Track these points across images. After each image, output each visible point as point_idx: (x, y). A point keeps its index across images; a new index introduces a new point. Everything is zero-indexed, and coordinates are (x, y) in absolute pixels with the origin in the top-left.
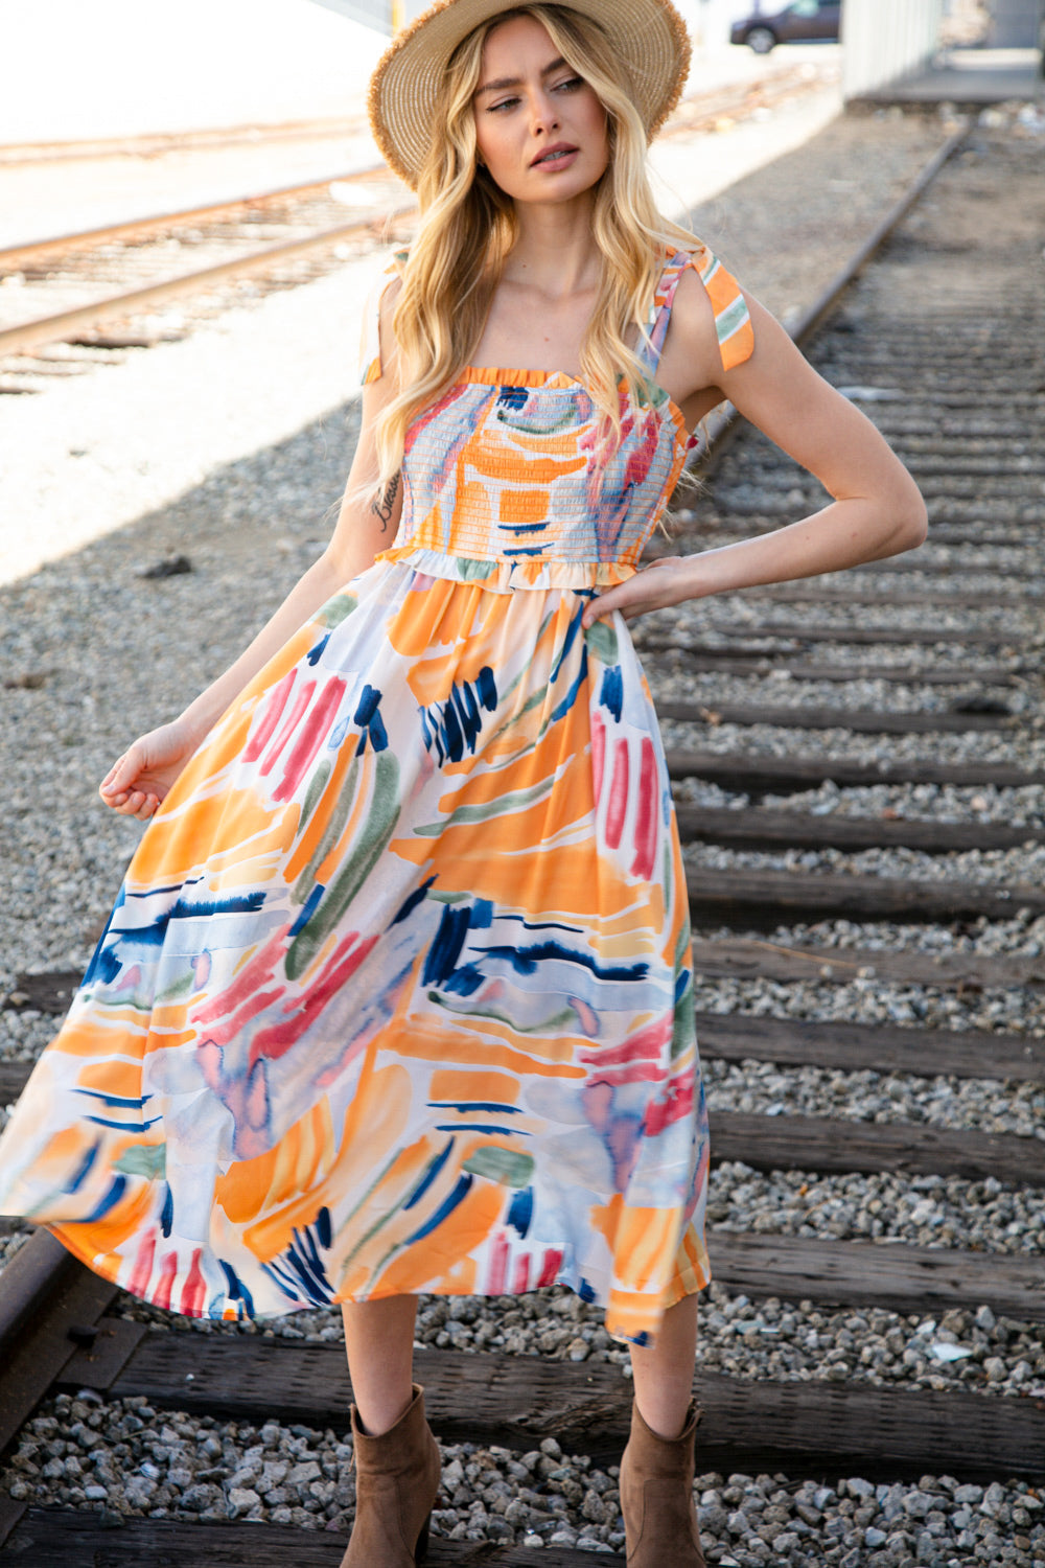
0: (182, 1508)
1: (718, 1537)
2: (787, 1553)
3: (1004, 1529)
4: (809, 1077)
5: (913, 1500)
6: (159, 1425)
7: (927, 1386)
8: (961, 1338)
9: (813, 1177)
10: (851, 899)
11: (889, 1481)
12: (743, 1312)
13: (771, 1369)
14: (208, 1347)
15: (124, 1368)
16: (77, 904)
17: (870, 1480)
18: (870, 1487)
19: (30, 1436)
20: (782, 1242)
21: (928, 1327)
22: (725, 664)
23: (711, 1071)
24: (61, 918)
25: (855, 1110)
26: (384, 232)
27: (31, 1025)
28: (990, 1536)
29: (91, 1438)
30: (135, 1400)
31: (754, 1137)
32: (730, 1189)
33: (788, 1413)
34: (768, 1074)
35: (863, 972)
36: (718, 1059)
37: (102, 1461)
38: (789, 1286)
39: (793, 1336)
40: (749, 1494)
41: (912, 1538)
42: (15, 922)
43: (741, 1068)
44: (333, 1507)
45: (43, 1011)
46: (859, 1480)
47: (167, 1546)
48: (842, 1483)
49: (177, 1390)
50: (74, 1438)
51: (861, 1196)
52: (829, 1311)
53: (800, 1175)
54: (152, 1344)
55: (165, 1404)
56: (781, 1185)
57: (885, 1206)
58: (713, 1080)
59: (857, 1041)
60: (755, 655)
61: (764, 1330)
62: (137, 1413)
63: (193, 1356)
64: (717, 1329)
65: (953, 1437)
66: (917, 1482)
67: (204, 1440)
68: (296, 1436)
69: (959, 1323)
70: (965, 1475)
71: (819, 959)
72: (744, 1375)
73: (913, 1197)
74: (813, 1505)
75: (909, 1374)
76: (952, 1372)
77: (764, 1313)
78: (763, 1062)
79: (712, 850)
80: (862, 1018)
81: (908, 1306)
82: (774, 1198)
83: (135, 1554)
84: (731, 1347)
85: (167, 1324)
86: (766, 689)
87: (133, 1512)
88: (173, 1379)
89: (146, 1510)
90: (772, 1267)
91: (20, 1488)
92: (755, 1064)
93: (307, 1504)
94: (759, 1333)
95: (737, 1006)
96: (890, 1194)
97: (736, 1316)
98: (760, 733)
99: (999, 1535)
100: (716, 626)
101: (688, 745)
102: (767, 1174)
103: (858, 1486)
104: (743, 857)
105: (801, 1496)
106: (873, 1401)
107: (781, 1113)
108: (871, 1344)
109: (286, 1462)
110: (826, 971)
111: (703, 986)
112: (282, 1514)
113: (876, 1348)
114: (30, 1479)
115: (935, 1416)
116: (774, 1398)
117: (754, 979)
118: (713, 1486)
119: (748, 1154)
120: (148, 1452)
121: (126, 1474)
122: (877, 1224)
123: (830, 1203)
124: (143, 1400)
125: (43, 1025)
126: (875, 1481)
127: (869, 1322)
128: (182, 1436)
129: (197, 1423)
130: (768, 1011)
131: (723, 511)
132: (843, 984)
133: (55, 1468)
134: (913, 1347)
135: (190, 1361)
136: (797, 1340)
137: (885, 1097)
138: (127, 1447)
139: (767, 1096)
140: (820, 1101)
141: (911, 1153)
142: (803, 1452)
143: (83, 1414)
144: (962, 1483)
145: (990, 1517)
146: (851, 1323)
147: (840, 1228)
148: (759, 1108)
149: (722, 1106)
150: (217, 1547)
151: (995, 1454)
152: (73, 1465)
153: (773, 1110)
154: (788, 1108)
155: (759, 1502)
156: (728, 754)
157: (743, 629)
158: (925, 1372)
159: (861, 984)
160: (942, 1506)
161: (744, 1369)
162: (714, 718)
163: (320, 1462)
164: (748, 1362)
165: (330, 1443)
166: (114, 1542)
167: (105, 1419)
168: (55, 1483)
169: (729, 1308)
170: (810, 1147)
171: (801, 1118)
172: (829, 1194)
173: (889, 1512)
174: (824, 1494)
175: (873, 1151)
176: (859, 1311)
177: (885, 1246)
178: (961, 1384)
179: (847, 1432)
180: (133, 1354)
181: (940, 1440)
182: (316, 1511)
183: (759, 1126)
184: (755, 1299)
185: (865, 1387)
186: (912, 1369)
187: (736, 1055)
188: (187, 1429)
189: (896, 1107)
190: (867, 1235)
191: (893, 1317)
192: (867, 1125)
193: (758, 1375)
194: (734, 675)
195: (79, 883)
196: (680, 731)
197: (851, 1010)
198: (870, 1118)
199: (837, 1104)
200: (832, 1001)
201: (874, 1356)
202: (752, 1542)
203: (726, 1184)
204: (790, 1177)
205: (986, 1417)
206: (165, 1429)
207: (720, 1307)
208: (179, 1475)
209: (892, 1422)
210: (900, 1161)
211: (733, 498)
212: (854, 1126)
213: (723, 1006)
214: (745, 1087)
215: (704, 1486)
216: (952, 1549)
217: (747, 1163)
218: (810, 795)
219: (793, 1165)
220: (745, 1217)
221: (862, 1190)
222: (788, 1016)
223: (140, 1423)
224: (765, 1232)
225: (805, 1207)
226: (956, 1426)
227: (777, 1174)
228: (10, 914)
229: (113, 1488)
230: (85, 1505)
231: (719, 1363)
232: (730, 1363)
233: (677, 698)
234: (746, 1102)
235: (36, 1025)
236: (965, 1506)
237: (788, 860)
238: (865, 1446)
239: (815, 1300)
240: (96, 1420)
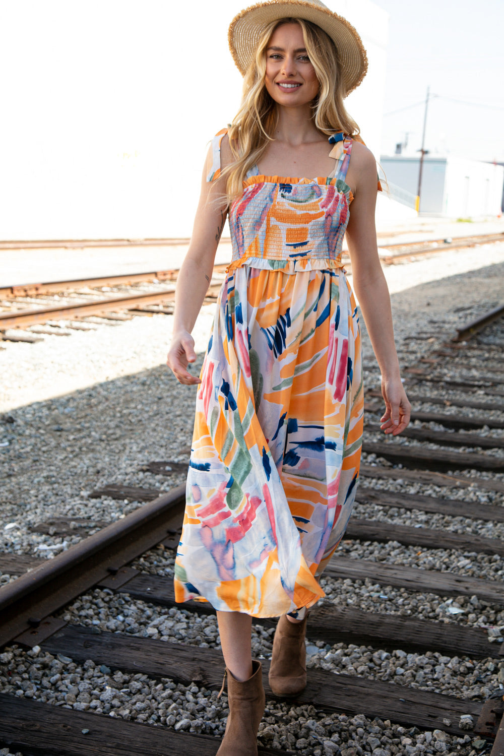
0: (127, 631)
1: (337, 665)
2: (362, 673)
3: (455, 673)
4: (436, 517)
5: (420, 660)
6: (131, 604)
7: (442, 622)
8: (462, 606)
9: (425, 549)
10: (479, 462)
11: (413, 653)
12: (376, 589)
13: (379, 610)
14: (160, 580)
15: (125, 583)
16: (183, 443)
17: (406, 652)
18: (405, 654)
19: (79, 601)
20: (401, 568)
21: (450, 601)
22: (461, 388)
23: (398, 512)
24: (175, 447)
25: (451, 528)
26: (389, 262)
27: (146, 477)
28: (448, 675)
29: (102, 604)
30: (124, 594)
31: (406, 534)
32: (390, 551)
33: (379, 624)
34: (421, 514)
35: (472, 485)
36: (402, 508)
37: (102, 612)
38: (397, 583)
39: (393, 600)
40: (355, 652)
41: (415, 673)
42: (158, 447)
43: (411, 512)
44: (186, 638)
45: (152, 472)
46: (401, 651)
47: (113, 642)
48: (394, 651)
49: (142, 593)
50: (96, 604)
51: (441, 557)
52: (411, 593)
53: (420, 548)
54: (140, 578)
55: (135, 597)
56: (411, 551)
57: (450, 560)
58: (398, 516)
59: (461, 506)
60: (473, 386)
61: (382, 596)
62: (124, 599)
63: (153, 582)
64: (363, 594)
65: (444, 639)
66: (425, 654)
67: (145, 611)
68: (182, 613)
69: (462, 600)
70: (444, 652)
71: (456, 480)
72: (368, 611)
73: (462, 558)
74: (380, 658)
75: (436, 617)
76: (455, 618)
77: (384, 591)
78: (420, 511)
79: (432, 445)
80: (467, 500)
81: (443, 594)
82: (407, 555)
83: (100, 643)
84: (366, 601)
85: (149, 572)
86: (474, 397)
87: (107, 631)
88: (143, 589)
89: (113, 631)
90: (394, 576)
91: (68, 617)
92: (417, 511)
93: (177, 636)
94: (379, 597)
95: (418, 492)
96: (453, 557)
97: (372, 591)
98: (465, 410)
99: (452, 675)
100: (461, 376)
101: (436, 411)
102: (407, 547)
103: (399, 653)
104: (442, 448)
105: (376, 654)
106: (416, 624)
107: (420, 527)
108: (424, 605)
109: (175, 622)
110: (458, 483)
111: (407, 485)
112: (165, 638)
113: (426, 607)
114: (73, 614)
115: (439, 631)
116: (376, 619)
117: (428, 484)
118: (342, 648)
119: (401, 539)
120: (122, 612)
121: (111, 618)
122: (444, 566)
123: (427, 558)
124: (128, 595)
125: (151, 477)
126: (408, 652)
127: (426, 598)
128: (138, 608)
129: (145, 605)
130: (430, 496)
131: (479, 343)
132: (464, 488)
133: (83, 613)
134: (441, 608)
135: (151, 584)
136: (394, 601)
137: (464, 525)
138: (115, 609)
139: (417, 522)
140: (438, 525)
141: (467, 544)
142: (380, 638)
143: (103, 596)
144: (443, 655)
145: (451, 669)
146: (418, 598)
147: (427, 566)
148: (413, 525)
149: (398, 524)
150: (132, 644)
151: (458, 646)
152: (91, 612)
153: (418, 526)
154: (424, 526)
155: (358, 655)
156: (451, 415)
157: (474, 378)
158: (443, 617)
159: (470, 489)
160: (433, 663)
161: (368, 609)
162: (448, 403)
163: (188, 623)
164: (371, 606)
165: (195, 618)
166: (94, 638)
167: (111, 600)
168: (82, 617)
169: (371, 588)
170: (427, 539)
171: (427, 530)
172: (428, 555)
173: (410, 663)
174: (385, 654)
175: (452, 542)
176: (423, 594)
177: (443, 573)
178: (456, 622)
179: (401, 633)
180: (131, 580)
181: (438, 639)
182: (179, 639)
183: (409, 530)
184: (382, 586)
185: (416, 619)
186: (438, 615)
187: (410, 507)
188: (141, 607)
189: (468, 529)
190: (439, 570)
191: (437, 597)
192: (454, 534)
193: (373, 611)
194: (462, 391)
195: (187, 437)
196: (434, 407)
197: (464, 497)
198: (456, 532)
199: (445, 526)
200: (457, 494)
201: (423, 609)
202: (350, 668)
203: (388, 549)
204: (415, 549)
205: (461, 633)
206: (132, 605)
207: (367, 587)
208: (129, 620)
209: (421, 631)
210: (462, 546)
211: (485, 340)
212: (449, 534)
213: (412, 491)
214: (410, 518)
215: (337, 648)
216: (431, 679)
217: (399, 542)
218: (478, 431)
219: (418, 544)
220: (392, 560)
221: (442, 555)
222: (437, 497)
223: (123, 602)
224: (398, 565)
225: (417, 558)
226: (447, 635)
227: (411, 547)
228: (158, 445)
229: (103, 622)
230: (90, 626)
231: (359, 606)
232: (363, 606)
233: (438, 397)
234: (408, 523)
235: (148, 477)
236: (442, 665)
237: (461, 450)
238: (406, 638)
239: (407, 588)
240: (107, 599)
